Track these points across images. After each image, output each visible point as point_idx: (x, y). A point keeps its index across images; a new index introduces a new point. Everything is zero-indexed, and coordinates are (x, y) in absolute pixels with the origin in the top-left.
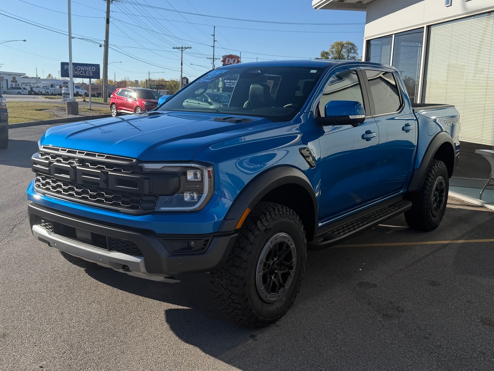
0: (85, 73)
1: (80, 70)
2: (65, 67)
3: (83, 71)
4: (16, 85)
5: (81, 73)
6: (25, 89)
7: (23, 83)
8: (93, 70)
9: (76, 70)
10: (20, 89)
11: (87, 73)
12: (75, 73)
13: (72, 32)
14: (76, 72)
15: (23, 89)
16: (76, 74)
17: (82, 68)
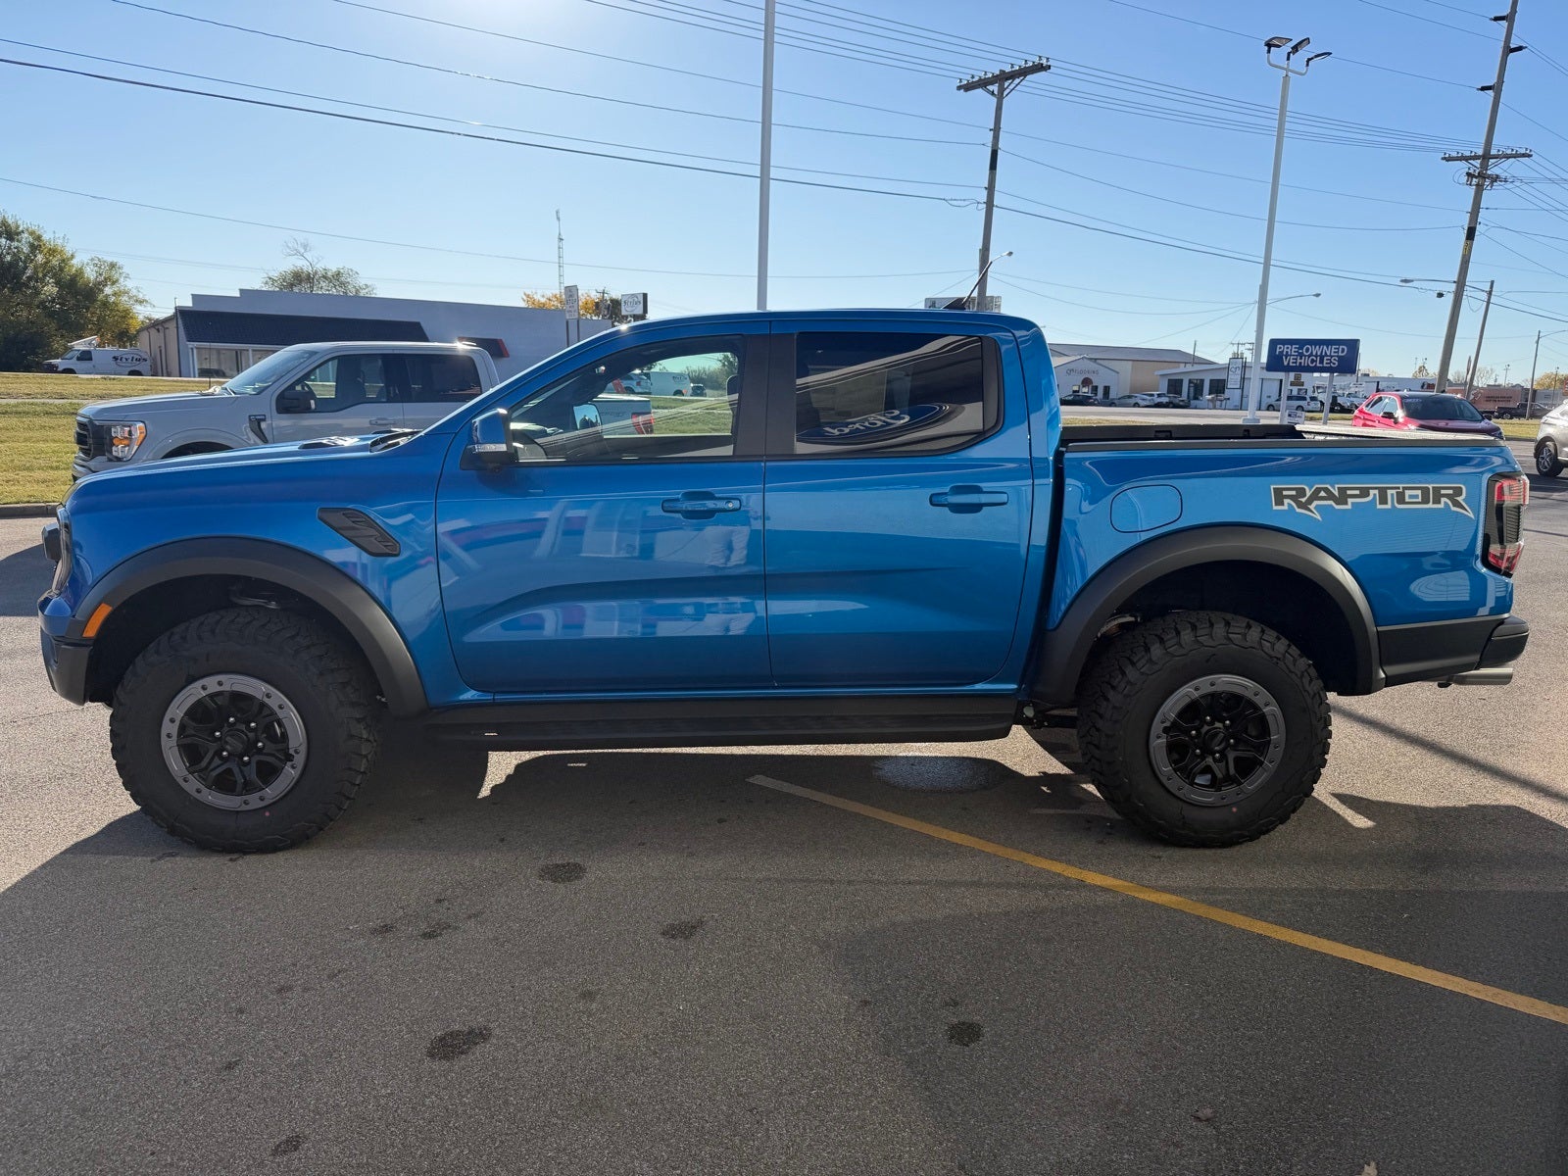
0: (1322, 362)
1: (1311, 355)
2: (1278, 350)
3: (1316, 356)
4: (1299, 390)
5: (1313, 361)
6: (1313, 399)
7: (1318, 388)
8: (1340, 354)
9: (1301, 355)
10: (1304, 399)
11: (1325, 361)
12: (1299, 361)
13: (1274, 256)
14: (1301, 359)
15: (1308, 400)
16: (1300, 363)
17: (1317, 350)
